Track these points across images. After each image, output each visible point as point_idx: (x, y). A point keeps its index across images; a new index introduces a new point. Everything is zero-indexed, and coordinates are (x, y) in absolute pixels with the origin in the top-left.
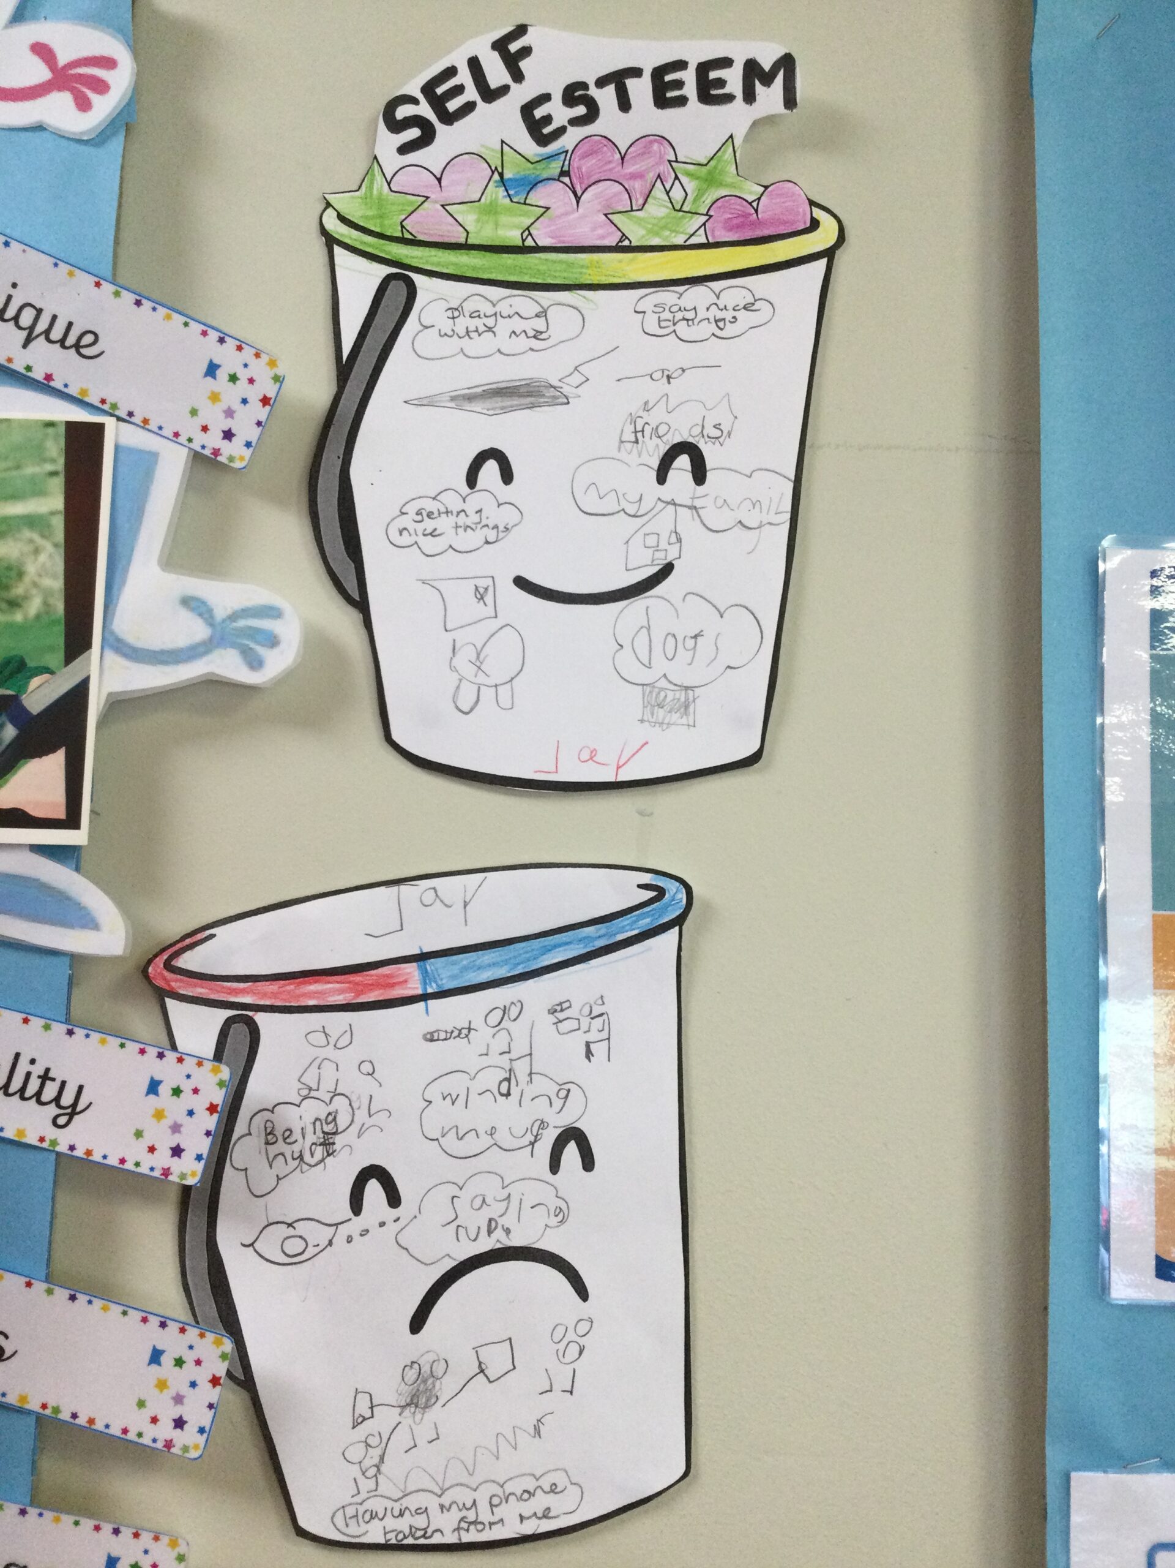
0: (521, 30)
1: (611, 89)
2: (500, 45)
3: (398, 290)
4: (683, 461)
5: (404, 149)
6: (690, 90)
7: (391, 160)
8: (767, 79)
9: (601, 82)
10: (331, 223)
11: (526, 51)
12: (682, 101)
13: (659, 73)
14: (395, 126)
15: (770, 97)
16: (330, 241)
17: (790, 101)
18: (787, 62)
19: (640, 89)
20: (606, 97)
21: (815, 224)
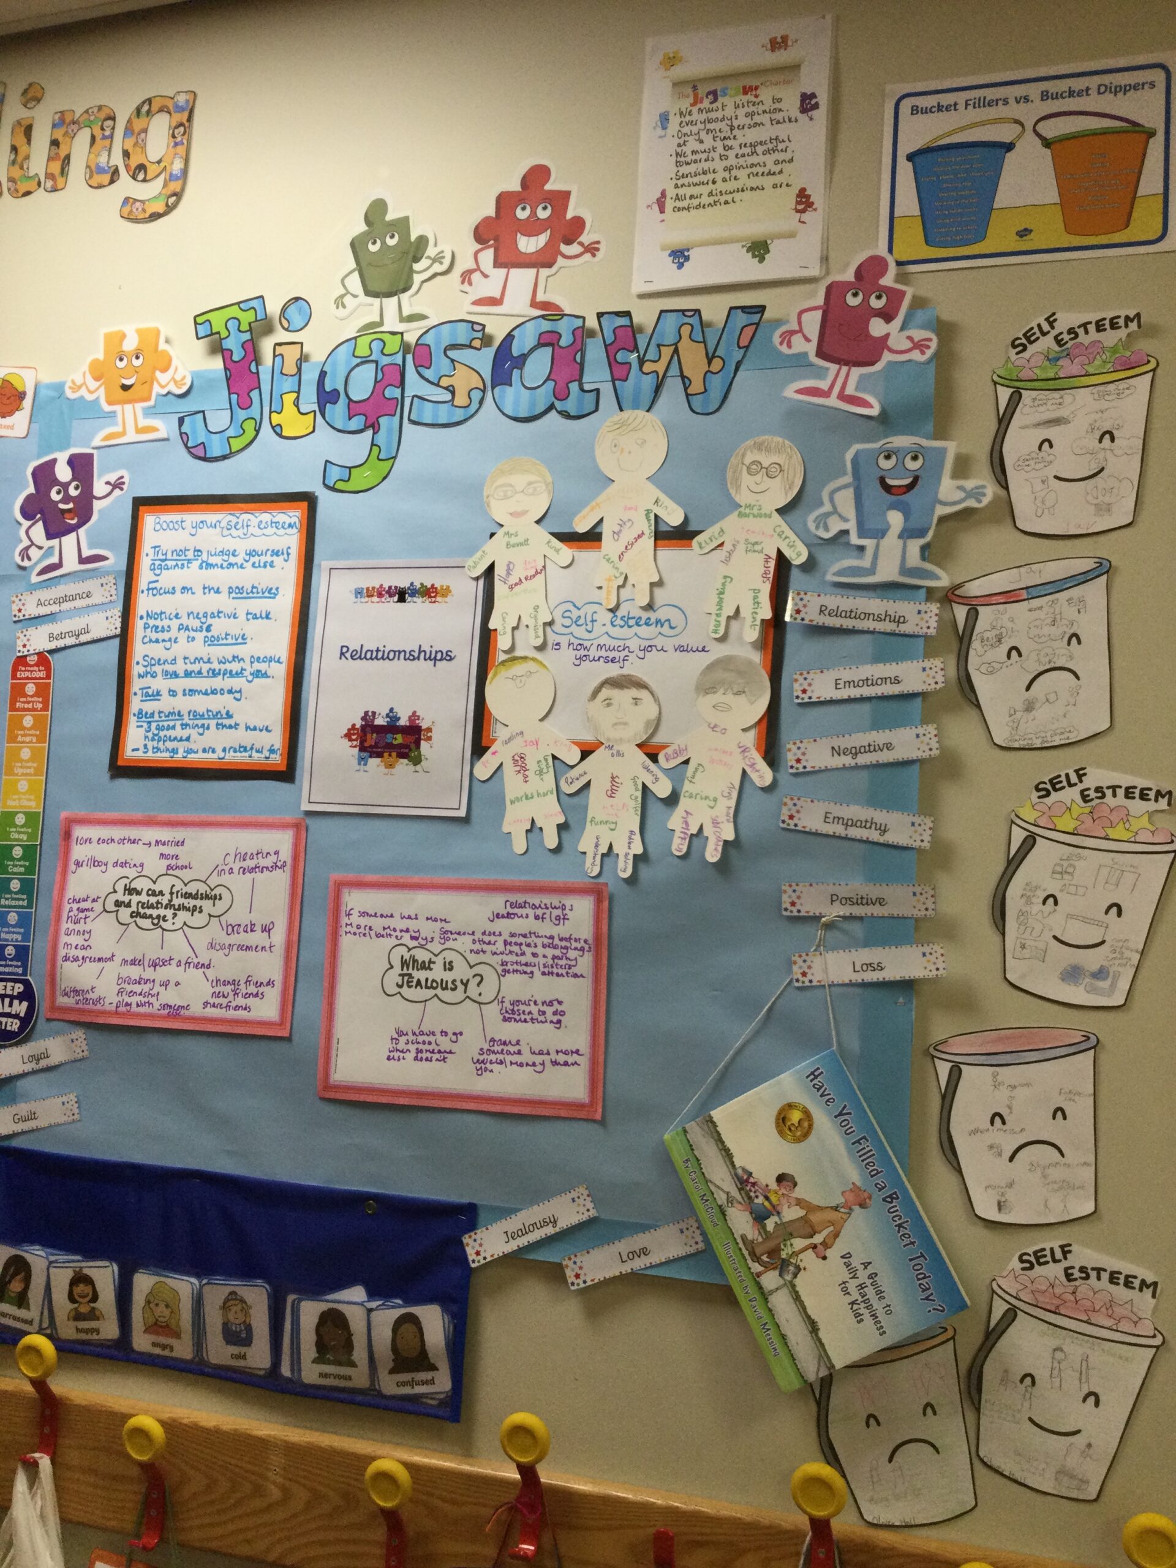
0: (1054, 314)
1: (1082, 329)
2: (1047, 319)
3: (1016, 396)
4: (1107, 436)
5: (1017, 353)
6: (1107, 326)
7: (1013, 357)
8: (1132, 320)
9: (1079, 327)
10: (995, 378)
11: (1055, 320)
12: (1105, 330)
13: (1097, 322)
14: (1014, 346)
15: (1133, 326)
16: (995, 383)
17: (1139, 326)
18: (1138, 315)
19: (1092, 328)
20: (1081, 331)
21: (1149, 362)
